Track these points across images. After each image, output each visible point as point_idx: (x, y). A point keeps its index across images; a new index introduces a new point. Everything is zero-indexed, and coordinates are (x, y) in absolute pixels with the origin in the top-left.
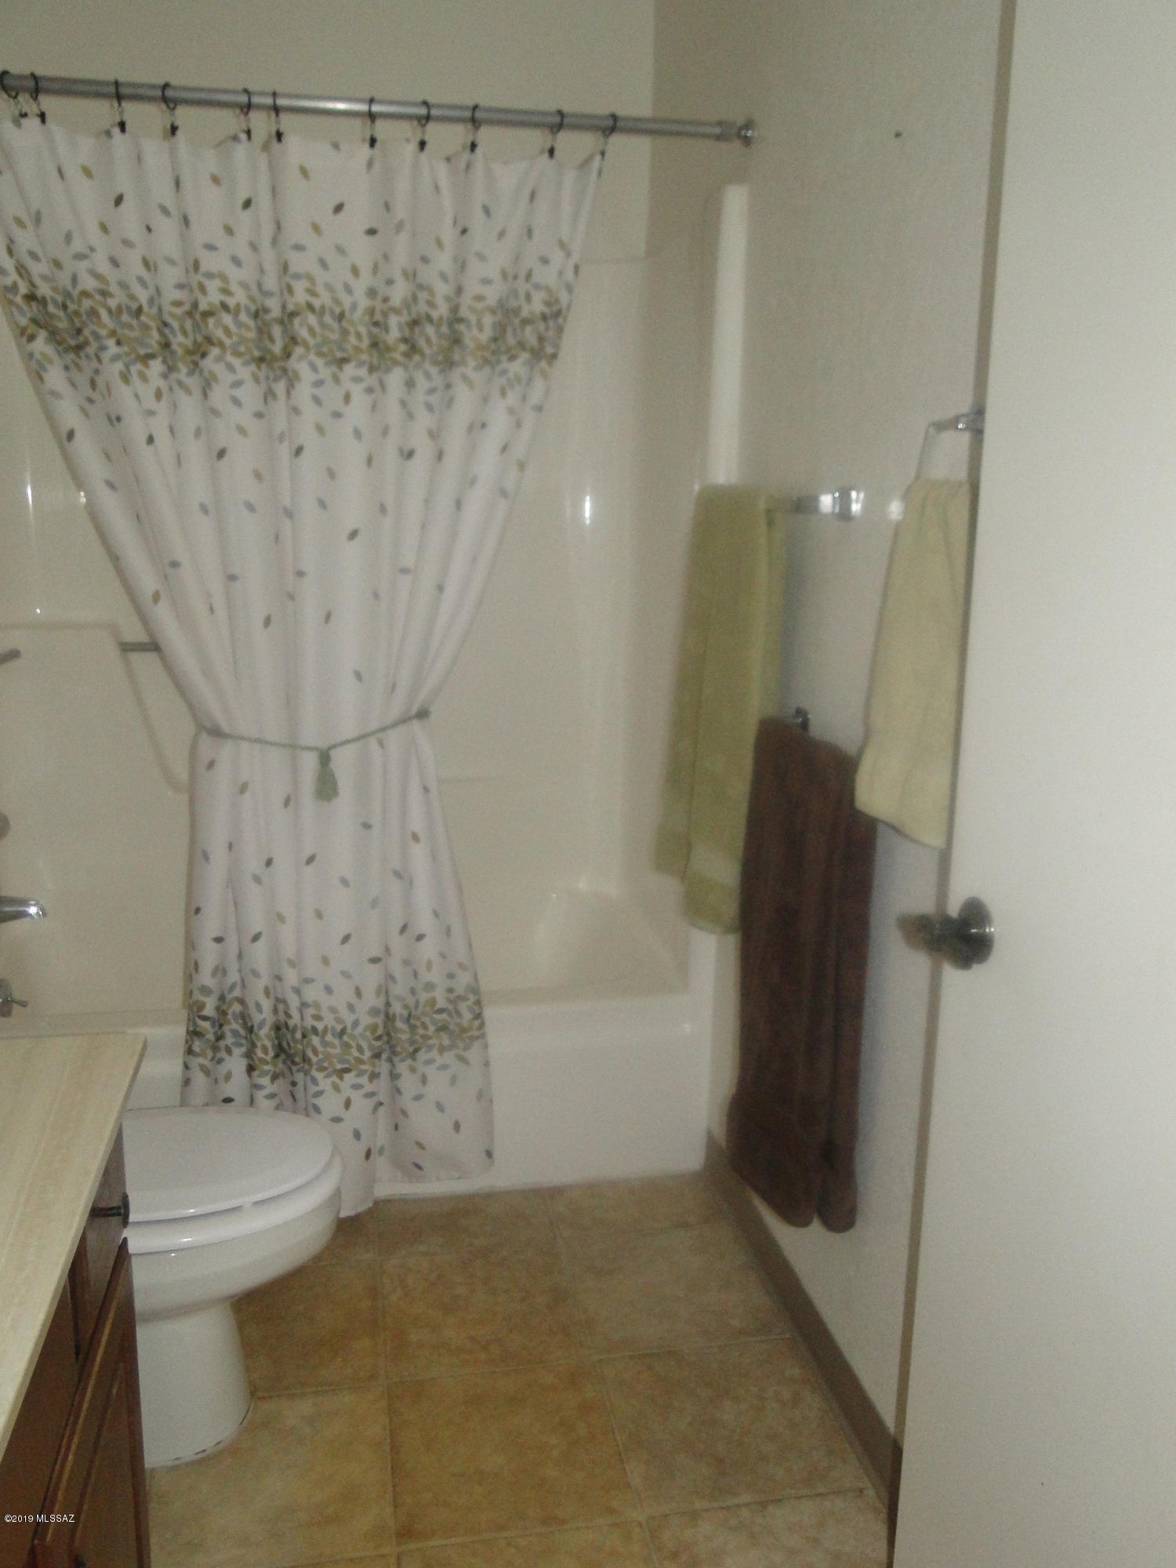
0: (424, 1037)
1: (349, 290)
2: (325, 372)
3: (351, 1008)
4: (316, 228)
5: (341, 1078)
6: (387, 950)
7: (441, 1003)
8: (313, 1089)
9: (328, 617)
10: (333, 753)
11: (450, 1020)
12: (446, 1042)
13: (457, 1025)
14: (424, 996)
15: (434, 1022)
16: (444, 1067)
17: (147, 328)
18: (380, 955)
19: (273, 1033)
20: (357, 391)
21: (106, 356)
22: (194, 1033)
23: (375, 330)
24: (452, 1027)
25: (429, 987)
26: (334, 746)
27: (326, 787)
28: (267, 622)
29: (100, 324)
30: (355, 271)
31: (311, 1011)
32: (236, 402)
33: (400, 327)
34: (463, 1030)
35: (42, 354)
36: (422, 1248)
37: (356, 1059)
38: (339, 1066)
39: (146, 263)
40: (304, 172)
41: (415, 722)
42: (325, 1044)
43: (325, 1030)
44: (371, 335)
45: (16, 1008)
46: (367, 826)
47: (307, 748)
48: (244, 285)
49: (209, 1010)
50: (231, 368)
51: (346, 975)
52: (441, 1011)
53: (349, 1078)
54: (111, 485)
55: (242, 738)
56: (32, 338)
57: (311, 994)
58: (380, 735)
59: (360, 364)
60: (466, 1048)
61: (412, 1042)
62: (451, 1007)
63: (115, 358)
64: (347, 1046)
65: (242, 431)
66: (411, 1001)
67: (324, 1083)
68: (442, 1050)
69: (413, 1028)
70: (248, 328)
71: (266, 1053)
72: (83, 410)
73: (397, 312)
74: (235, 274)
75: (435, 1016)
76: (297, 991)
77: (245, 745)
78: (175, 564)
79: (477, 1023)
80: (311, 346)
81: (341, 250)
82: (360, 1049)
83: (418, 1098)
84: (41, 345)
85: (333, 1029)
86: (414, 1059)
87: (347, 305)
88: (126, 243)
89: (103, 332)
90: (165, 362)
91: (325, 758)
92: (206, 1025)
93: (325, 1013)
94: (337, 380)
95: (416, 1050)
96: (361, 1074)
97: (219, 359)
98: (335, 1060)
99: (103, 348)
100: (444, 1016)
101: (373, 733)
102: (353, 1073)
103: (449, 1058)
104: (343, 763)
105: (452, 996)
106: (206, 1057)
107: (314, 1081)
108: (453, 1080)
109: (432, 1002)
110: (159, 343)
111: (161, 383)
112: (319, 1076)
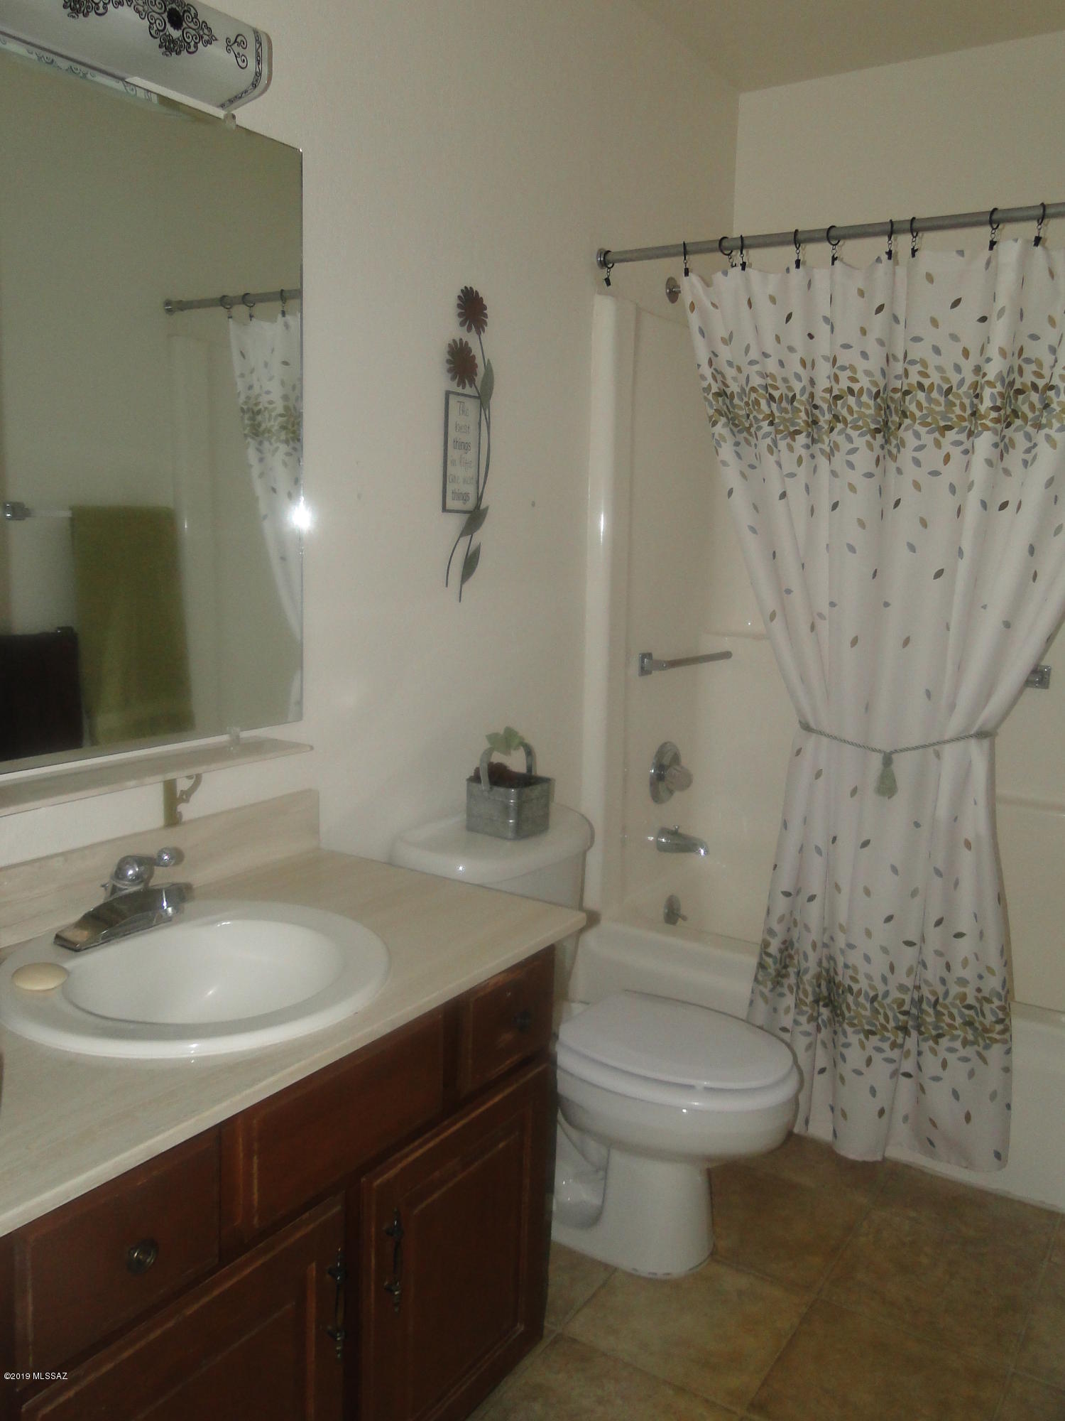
0: (950, 1026)
1: (958, 369)
2: (928, 439)
3: (884, 980)
4: (934, 322)
5: (867, 1038)
6: (923, 940)
7: (971, 1000)
8: (842, 1040)
9: (906, 642)
10: (894, 756)
11: (976, 1018)
12: (970, 1037)
13: (981, 1023)
14: (955, 990)
15: (962, 1015)
16: (966, 1060)
17: (798, 410)
18: (915, 941)
19: (814, 981)
20: (956, 452)
21: (760, 434)
22: (762, 966)
23: (975, 401)
24: (977, 1025)
25: (962, 982)
26: (896, 751)
27: (887, 786)
28: (854, 642)
29: (760, 411)
30: (966, 353)
31: (850, 972)
32: (851, 465)
33: (993, 396)
34: (986, 1030)
35: (720, 434)
36: (913, 1214)
37: (882, 1025)
38: (867, 1027)
39: (803, 363)
40: (930, 278)
41: (973, 742)
42: (857, 1004)
43: (860, 992)
44: (973, 405)
45: (680, 921)
46: (917, 825)
47: (874, 750)
48: (868, 373)
49: (773, 949)
50: (850, 439)
51: (885, 950)
52: (969, 1007)
53: (874, 1040)
54: (753, 530)
55: (821, 733)
56: (714, 424)
57: (855, 958)
58: (936, 747)
59: (962, 431)
60: (987, 1047)
61: (937, 1027)
62: (977, 1005)
63: (766, 435)
64: (876, 1012)
65: (852, 488)
66: (940, 990)
67: (854, 1039)
68: (965, 1043)
69: (939, 1015)
70: (868, 406)
71: (806, 995)
72: (743, 475)
73: (990, 384)
74: (862, 365)
75: (963, 1010)
76: (842, 951)
77: (825, 740)
78: (789, 591)
79: (999, 1027)
80: (917, 417)
81: (954, 337)
82: (886, 1018)
83: (937, 1079)
84: (721, 429)
85: (866, 993)
86: (937, 1043)
87: (955, 382)
88: (791, 349)
89: (761, 417)
90: (808, 435)
91: (888, 760)
92: (769, 961)
93: (861, 977)
94: (938, 444)
95: (940, 1036)
96: (883, 1039)
97: (841, 432)
98: (864, 1021)
99: (759, 428)
100: (971, 1012)
101: (931, 745)
102: (878, 1037)
103: (970, 1051)
104: (904, 768)
105: (980, 995)
106: (766, 987)
107: (845, 1033)
108: (971, 1074)
109: (963, 997)
110: (806, 422)
111: (803, 452)
112: (849, 1030)
